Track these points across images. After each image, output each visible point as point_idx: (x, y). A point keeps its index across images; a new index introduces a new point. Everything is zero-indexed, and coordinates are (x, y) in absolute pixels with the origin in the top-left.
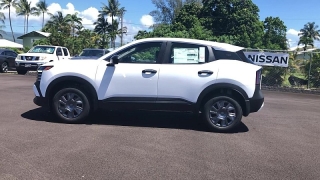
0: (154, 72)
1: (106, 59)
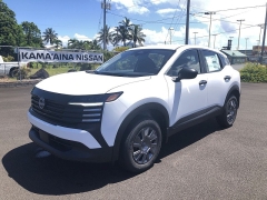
0: (205, 83)
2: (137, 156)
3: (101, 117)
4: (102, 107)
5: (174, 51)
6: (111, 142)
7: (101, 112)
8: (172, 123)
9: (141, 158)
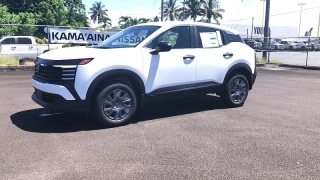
0: (192, 58)
1: (148, 46)
2: (108, 111)
3: (74, 77)
4: (76, 69)
5: (159, 27)
6: (83, 96)
7: (75, 73)
8: (148, 91)
9: (114, 114)
